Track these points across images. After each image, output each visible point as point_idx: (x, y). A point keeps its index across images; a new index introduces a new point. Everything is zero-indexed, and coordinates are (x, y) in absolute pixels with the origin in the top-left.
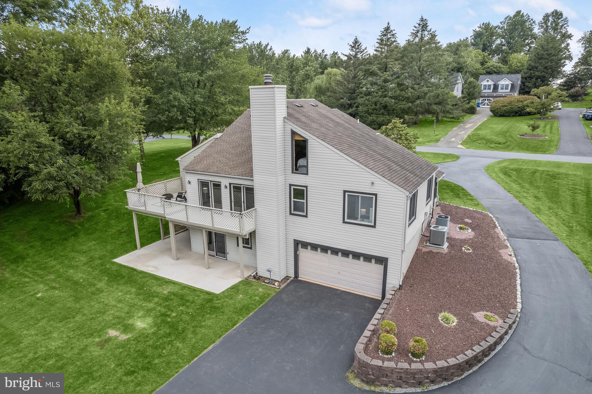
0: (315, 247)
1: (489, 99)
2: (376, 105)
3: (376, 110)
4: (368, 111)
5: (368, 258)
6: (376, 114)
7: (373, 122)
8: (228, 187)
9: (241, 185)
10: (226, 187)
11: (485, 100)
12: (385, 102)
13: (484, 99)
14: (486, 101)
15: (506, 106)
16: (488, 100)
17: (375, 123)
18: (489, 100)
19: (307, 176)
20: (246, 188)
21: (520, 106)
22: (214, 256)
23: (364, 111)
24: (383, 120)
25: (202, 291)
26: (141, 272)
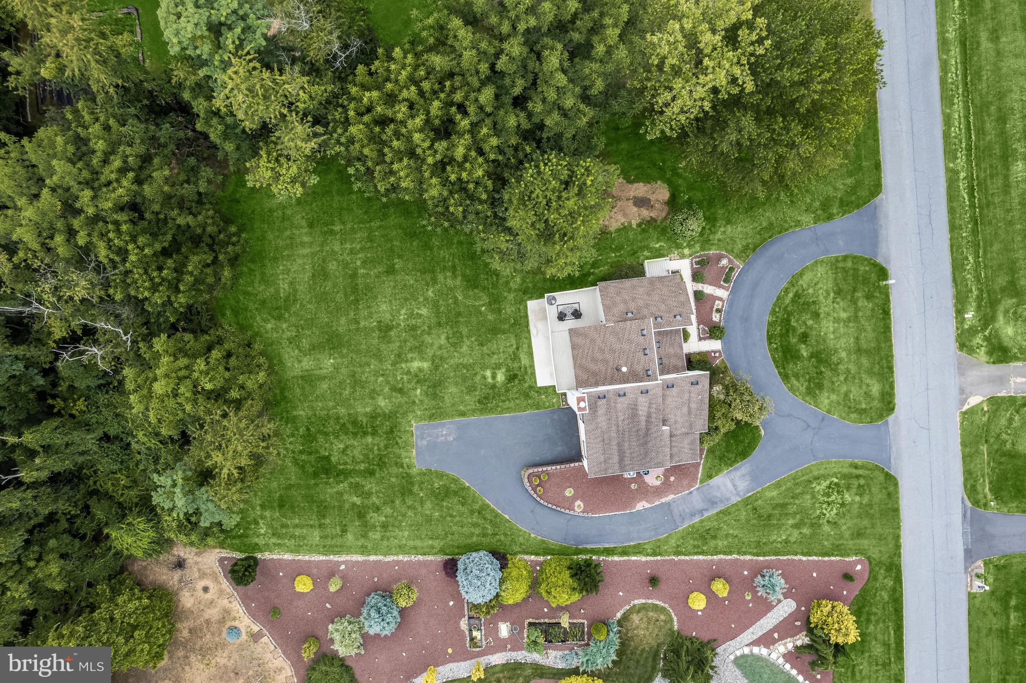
25: (535, 378)
26: (529, 332)
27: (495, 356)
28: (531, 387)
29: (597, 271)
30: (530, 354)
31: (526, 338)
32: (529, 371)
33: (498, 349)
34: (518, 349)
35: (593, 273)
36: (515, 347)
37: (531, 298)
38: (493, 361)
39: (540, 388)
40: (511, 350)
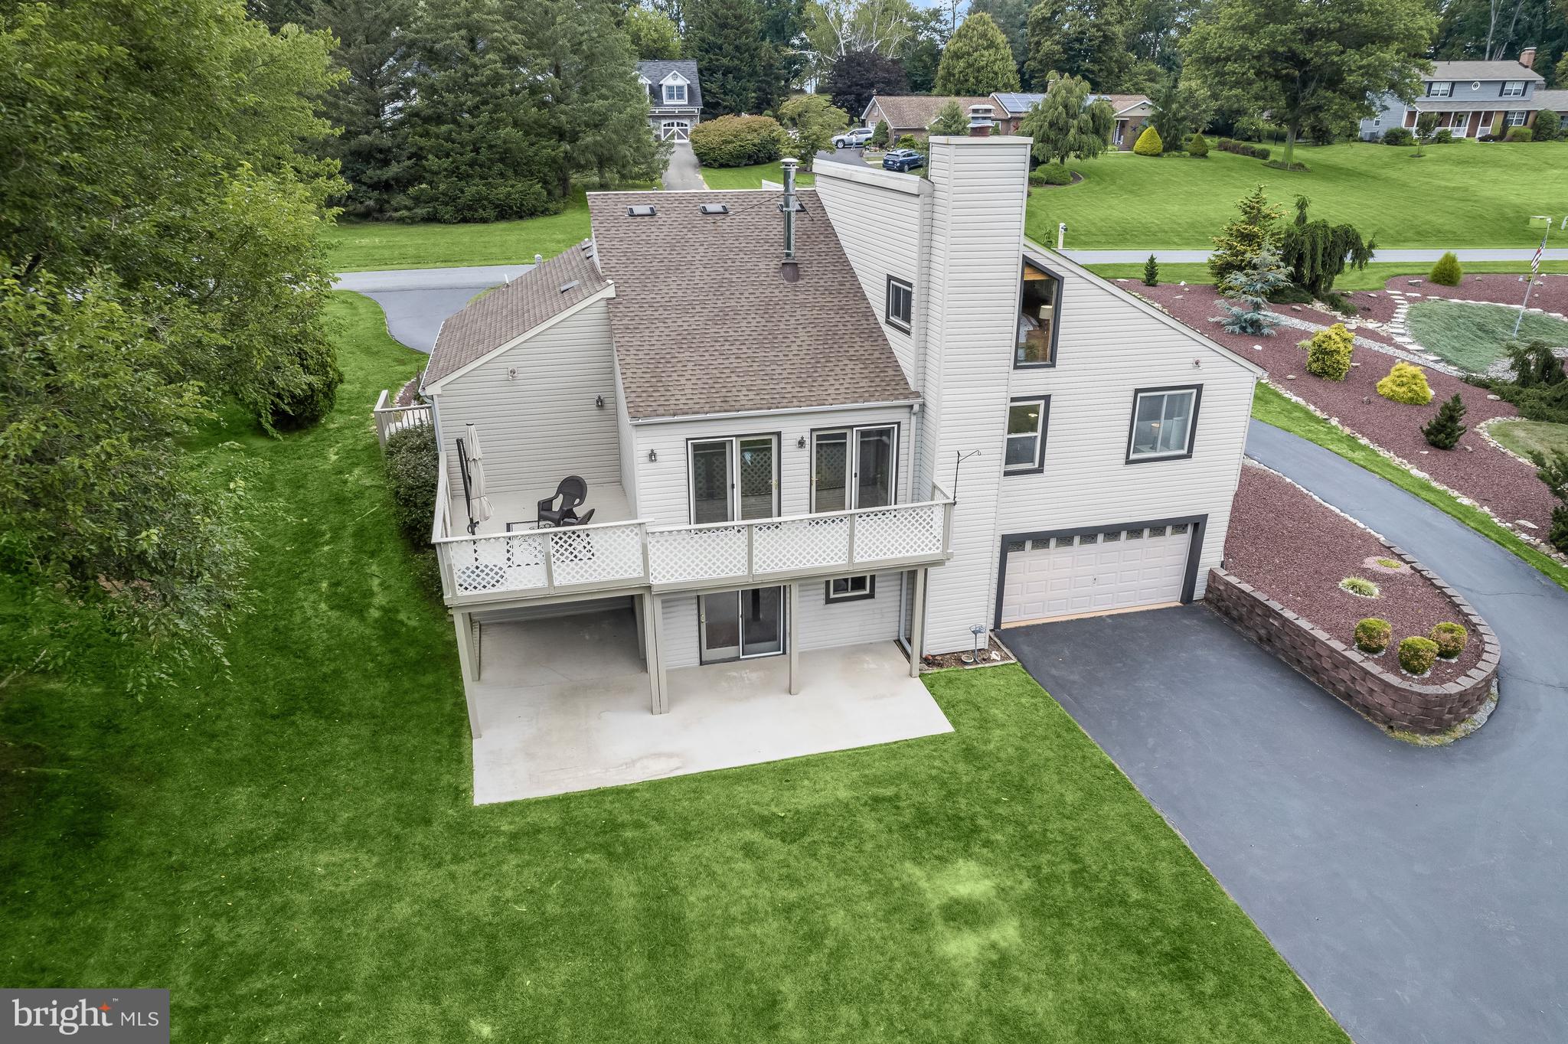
0: (1040, 540)
1: (681, 121)
2: (476, 150)
3: (481, 166)
4: (458, 168)
5: (1157, 528)
6: (482, 178)
7: (480, 200)
8: (808, 441)
9: (851, 427)
10: (801, 443)
11: (673, 125)
12: (505, 142)
13: (671, 121)
14: (676, 128)
15: (729, 142)
16: (678, 124)
17: (485, 203)
18: (682, 125)
19: (1051, 369)
20: (864, 434)
21: (756, 141)
22: (737, 659)
23: (446, 170)
24: (509, 194)
25: (909, 744)
26: (657, 786)
27: (838, 919)
28: (969, 753)
29: (380, 599)
30: (787, 773)
31: (698, 793)
32: (879, 768)
33: (788, 909)
34: (764, 822)
35: (389, 611)
36: (755, 836)
37: (459, 793)
38: (875, 929)
39: (954, 723)
40: (779, 850)
